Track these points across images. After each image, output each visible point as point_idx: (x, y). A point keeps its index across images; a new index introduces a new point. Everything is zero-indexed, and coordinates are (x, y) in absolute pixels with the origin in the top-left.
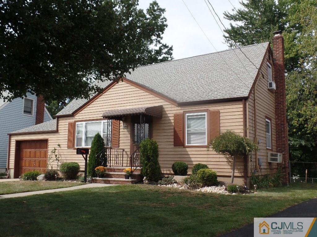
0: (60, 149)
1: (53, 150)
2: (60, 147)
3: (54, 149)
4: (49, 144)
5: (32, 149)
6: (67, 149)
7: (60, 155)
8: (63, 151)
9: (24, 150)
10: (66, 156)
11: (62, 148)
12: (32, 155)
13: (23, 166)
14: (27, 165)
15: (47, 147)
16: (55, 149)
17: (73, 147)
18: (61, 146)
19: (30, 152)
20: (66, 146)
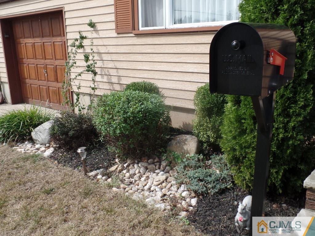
0: (95, 35)
1: (77, 40)
2: (96, 31)
3: (78, 37)
4: (68, 22)
5: (36, 37)
6: (116, 35)
7: (99, 53)
8: (106, 42)
9: (21, 40)
10: (114, 57)
11: (102, 34)
12: (39, 51)
13: (26, 77)
14: (33, 75)
15: (62, 33)
16: (82, 38)
17: (134, 29)
18: (99, 27)
19: (34, 45)
20: (113, 25)
